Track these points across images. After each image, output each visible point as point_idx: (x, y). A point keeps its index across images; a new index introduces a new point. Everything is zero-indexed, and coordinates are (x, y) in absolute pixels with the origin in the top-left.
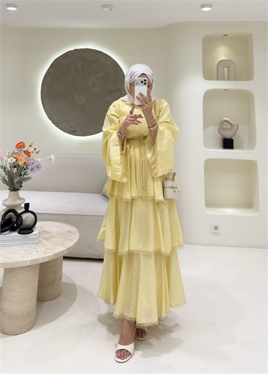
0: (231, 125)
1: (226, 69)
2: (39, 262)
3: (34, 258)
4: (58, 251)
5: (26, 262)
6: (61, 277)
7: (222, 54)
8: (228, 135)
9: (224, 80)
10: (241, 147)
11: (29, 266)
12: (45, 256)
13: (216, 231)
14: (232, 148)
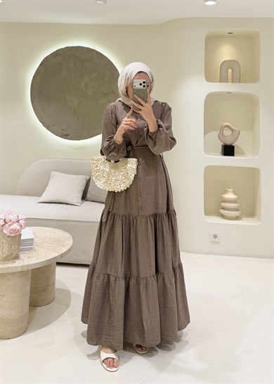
0: (233, 130)
1: (230, 70)
2: (30, 268)
3: (26, 264)
4: (51, 257)
5: (17, 268)
6: (54, 283)
7: (226, 53)
8: (228, 143)
9: (227, 82)
11: (20, 272)
12: (37, 262)
13: (215, 240)
14: (233, 155)
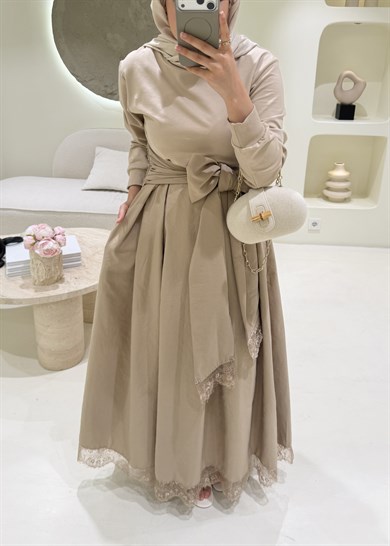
0: (356, 82)
2: (80, 294)
3: (72, 290)
5: (60, 295)
8: (347, 101)
10: (364, 115)
12: (87, 286)
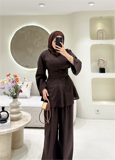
0: (104, 61)
1: (101, 34)
2: (11, 132)
6: (23, 137)
7: (99, 26)
8: (102, 67)
9: (100, 40)
10: (109, 72)
11: (6, 134)
12: (14, 129)
13: (98, 112)
14: (105, 72)
